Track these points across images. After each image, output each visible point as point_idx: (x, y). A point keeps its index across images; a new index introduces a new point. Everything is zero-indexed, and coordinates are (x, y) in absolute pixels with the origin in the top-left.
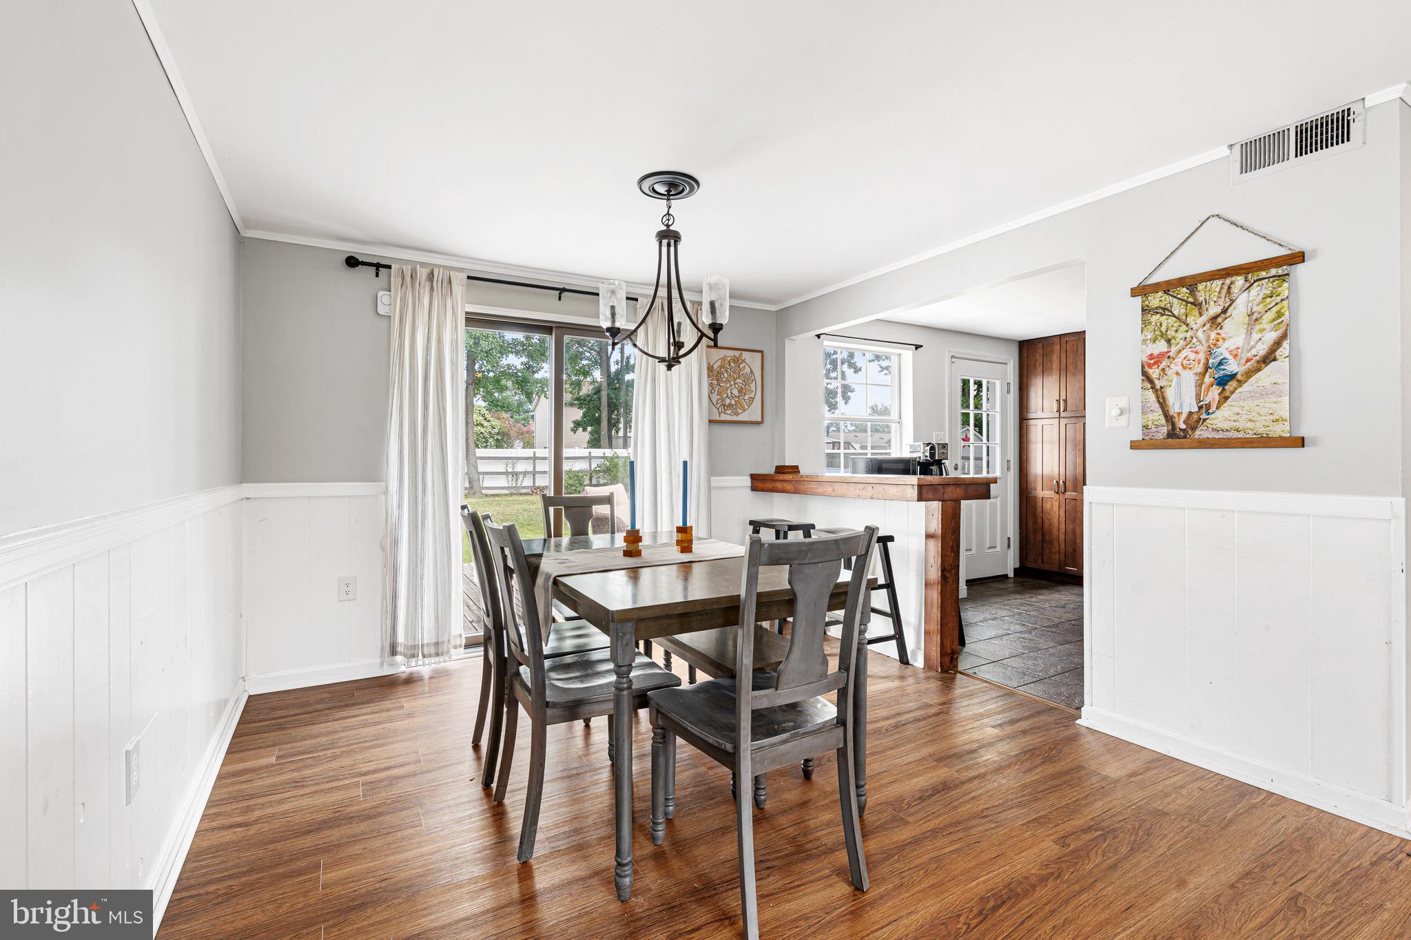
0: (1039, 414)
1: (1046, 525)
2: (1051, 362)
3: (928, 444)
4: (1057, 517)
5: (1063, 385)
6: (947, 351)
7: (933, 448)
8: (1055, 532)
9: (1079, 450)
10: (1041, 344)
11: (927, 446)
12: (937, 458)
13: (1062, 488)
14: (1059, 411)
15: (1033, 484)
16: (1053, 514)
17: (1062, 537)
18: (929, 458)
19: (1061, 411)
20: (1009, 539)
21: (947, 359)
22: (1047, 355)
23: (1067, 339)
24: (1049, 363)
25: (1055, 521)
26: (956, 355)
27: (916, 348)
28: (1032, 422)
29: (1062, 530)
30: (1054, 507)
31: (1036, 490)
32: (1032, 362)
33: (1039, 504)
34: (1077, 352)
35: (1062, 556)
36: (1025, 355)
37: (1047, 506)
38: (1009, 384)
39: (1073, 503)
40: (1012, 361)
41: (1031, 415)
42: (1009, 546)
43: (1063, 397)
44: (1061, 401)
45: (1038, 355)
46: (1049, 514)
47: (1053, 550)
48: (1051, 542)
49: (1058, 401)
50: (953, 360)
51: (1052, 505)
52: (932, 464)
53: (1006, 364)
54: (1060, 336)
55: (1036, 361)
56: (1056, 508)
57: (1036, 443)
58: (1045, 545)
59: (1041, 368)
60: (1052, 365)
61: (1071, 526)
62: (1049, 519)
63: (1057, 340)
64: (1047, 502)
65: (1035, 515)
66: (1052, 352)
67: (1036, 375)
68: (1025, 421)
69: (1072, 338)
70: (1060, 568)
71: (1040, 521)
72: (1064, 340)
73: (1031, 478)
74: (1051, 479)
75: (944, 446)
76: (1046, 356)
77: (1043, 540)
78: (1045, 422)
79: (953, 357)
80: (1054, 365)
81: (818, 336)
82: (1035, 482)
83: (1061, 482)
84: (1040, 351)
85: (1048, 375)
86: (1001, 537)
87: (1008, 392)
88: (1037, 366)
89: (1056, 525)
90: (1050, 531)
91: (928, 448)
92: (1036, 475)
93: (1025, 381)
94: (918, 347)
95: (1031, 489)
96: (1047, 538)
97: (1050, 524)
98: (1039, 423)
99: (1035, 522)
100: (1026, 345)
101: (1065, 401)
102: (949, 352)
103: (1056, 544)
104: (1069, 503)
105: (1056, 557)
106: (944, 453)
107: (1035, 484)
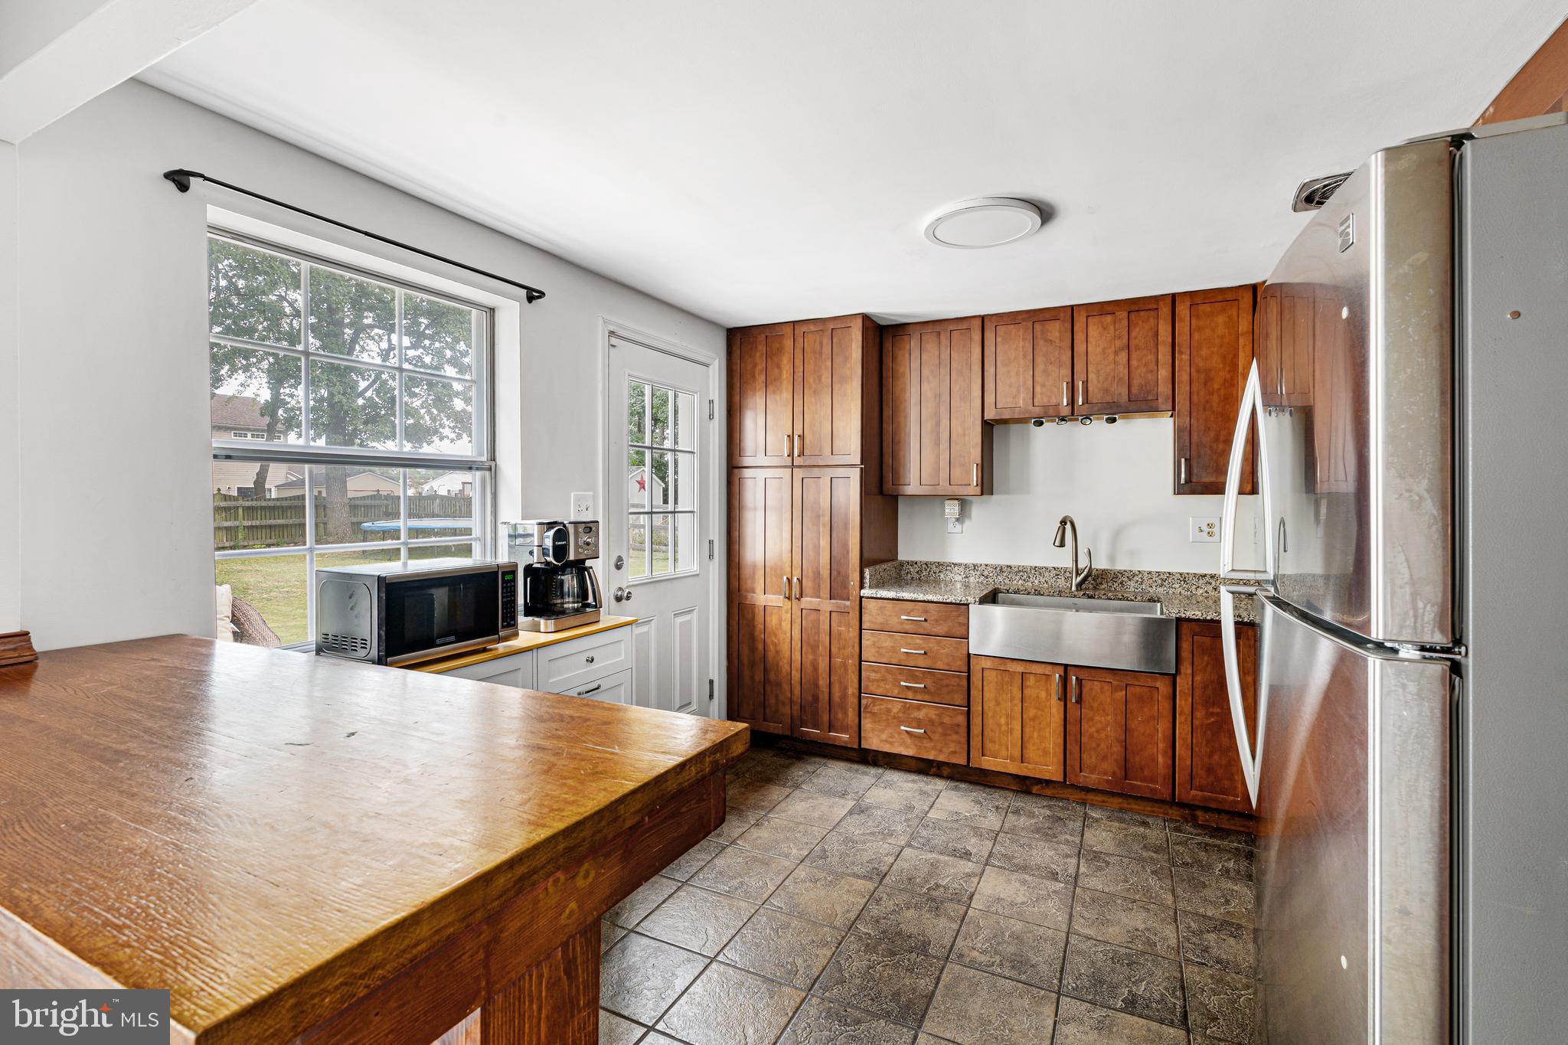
0: (761, 460)
1: (771, 654)
2: (779, 367)
3: (551, 525)
4: (788, 640)
5: (798, 410)
6: (600, 322)
7: (561, 534)
8: (785, 668)
9: (824, 525)
10: (763, 336)
11: (549, 529)
12: (572, 557)
13: (796, 590)
14: (791, 454)
15: (749, 583)
16: (781, 636)
17: (796, 675)
18: (550, 559)
19: (796, 454)
20: (711, 682)
21: (601, 339)
22: (773, 355)
23: (805, 328)
24: (776, 371)
25: (785, 648)
26: (621, 332)
27: (530, 299)
28: (747, 473)
29: (797, 665)
30: (783, 624)
31: (754, 592)
32: (749, 367)
33: (759, 618)
34: (821, 353)
35: (796, 708)
36: (737, 353)
37: (773, 621)
38: (711, 402)
39: (813, 616)
40: (716, 363)
41: (747, 461)
42: (711, 696)
43: (798, 431)
44: (796, 437)
45: (758, 355)
46: (776, 636)
47: (781, 698)
48: (779, 685)
49: (791, 438)
50: (614, 341)
51: (780, 620)
52: (562, 570)
53: (707, 365)
54: (794, 323)
55: (755, 366)
56: (786, 626)
57: (755, 509)
58: (768, 688)
59: (763, 378)
60: (781, 374)
61: (811, 657)
62: (775, 645)
63: (789, 330)
64: (771, 614)
65: (752, 637)
66: (780, 350)
67: (754, 391)
68: (736, 471)
69: (812, 328)
70: (792, 729)
71: (761, 647)
72: (800, 330)
73: (746, 572)
74: (778, 571)
75: (590, 527)
76: (771, 358)
77: (766, 681)
78: (769, 473)
79: (612, 333)
80: (785, 376)
81: (180, 179)
82: (753, 577)
83: (795, 579)
84: (762, 348)
85: (774, 392)
86: (700, 679)
87: (711, 417)
88: (757, 374)
89: (787, 654)
90: (778, 665)
91: (551, 533)
92: (754, 566)
93: (737, 398)
94: (533, 295)
95: (747, 591)
96: (772, 676)
97: (777, 652)
98: (761, 474)
99: (753, 649)
100: (739, 336)
101: (802, 437)
102: (605, 322)
103: (786, 687)
104: (807, 615)
105: (787, 710)
106: (588, 544)
107: (753, 581)
